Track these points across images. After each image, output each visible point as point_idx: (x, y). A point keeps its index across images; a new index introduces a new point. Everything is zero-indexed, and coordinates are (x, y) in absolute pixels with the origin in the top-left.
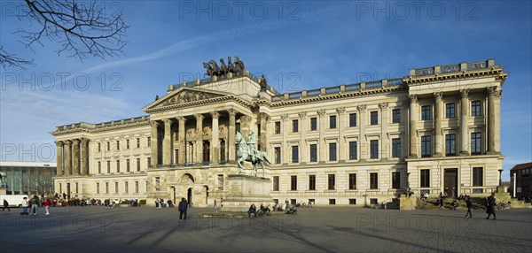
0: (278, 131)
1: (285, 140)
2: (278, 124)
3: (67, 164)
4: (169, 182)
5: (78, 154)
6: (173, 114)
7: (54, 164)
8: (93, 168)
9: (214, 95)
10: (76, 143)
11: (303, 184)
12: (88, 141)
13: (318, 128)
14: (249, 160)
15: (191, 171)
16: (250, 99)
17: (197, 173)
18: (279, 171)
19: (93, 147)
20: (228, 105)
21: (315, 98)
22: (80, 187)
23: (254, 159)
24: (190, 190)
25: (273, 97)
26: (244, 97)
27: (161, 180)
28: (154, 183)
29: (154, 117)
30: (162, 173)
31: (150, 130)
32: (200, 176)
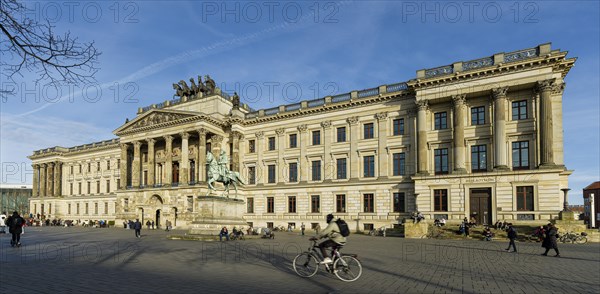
0: (252, 150)
1: (260, 159)
2: (252, 142)
3: (42, 186)
4: (137, 203)
5: (52, 177)
6: (142, 136)
7: (30, 186)
8: (66, 190)
9: (183, 115)
10: (50, 166)
11: (281, 206)
12: (62, 164)
13: (298, 145)
14: (221, 180)
15: (159, 192)
16: (221, 118)
17: (166, 194)
18: (253, 192)
19: (66, 170)
20: (198, 125)
21: (295, 113)
22: (53, 208)
23: (225, 179)
24: (158, 212)
25: (246, 114)
26: (215, 116)
27: (130, 202)
28: (123, 204)
29: (124, 140)
30: (131, 195)
31: (120, 153)
32: (169, 197)
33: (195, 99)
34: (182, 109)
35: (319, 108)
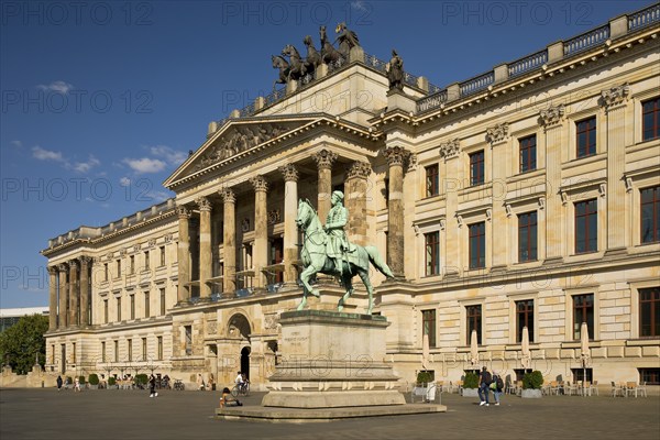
0: (433, 189)
1: (451, 211)
2: (432, 171)
3: (61, 309)
4: (207, 336)
5: (77, 289)
8: (98, 317)
10: (73, 267)
12: (91, 262)
15: (245, 311)
16: (364, 119)
17: (256, 314)
18: (435, 297)
19: (98, 273)
20: (315, 146)
22: (79, 351)
23: (340, 267)
24: (246, 352)
25: (419, 102)
26: (352, 118)
27: (194, 332)
28: (183, 338)
29: (184, 198)
30: (196, 318)
31: (179, 227)
32: (263, 317)
33: (314, 82)
34: (288, 111)
35: (592, 55)
